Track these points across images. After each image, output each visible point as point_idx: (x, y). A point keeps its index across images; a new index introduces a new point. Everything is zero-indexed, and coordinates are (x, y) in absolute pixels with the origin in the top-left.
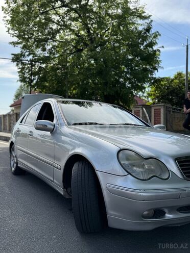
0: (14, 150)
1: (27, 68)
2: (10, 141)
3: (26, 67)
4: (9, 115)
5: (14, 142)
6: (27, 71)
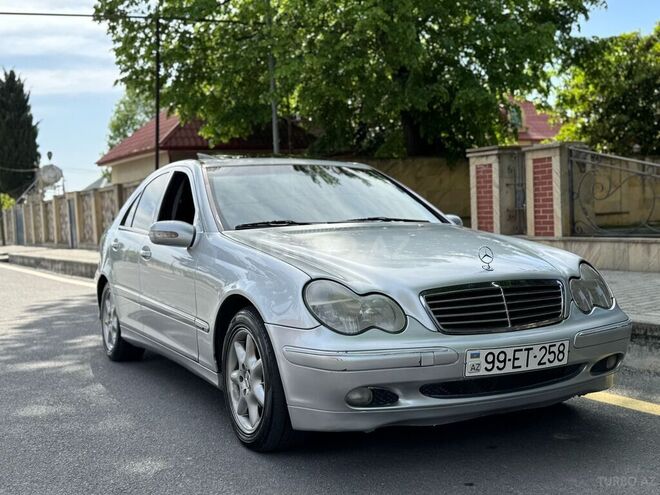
0: (108, 297)
1: (143, 41)
2: (98, 275)
3: (141, 35)
4: (96, 192)
5: (107, 275)
6: (143, 51)
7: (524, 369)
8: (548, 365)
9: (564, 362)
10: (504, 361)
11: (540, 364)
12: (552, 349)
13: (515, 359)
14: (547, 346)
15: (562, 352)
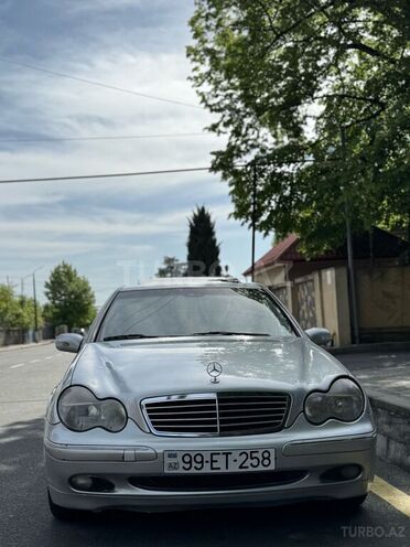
7: (223, 470)
8: (251, 469)
9: (272, 467)
10: (202, 462)
11: (241, 467)
12: (254, 455)
13: (212, 461)
14: (248, 452)
15: (268, 458)
